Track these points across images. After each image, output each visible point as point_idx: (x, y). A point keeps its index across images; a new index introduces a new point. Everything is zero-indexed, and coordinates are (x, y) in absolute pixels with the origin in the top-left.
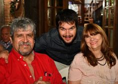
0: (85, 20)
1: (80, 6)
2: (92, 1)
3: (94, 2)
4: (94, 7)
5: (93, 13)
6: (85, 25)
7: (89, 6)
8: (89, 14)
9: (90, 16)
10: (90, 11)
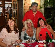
0: (5, 14)
1: (3, 8)
2: (8, 6)
3: (9, 6)
4: (9, 8)
5: (9, 11)
6: (5, 16)
7: (7, 8)
8: (7, 12)
9: (8, 12)
10: (8, 10)
